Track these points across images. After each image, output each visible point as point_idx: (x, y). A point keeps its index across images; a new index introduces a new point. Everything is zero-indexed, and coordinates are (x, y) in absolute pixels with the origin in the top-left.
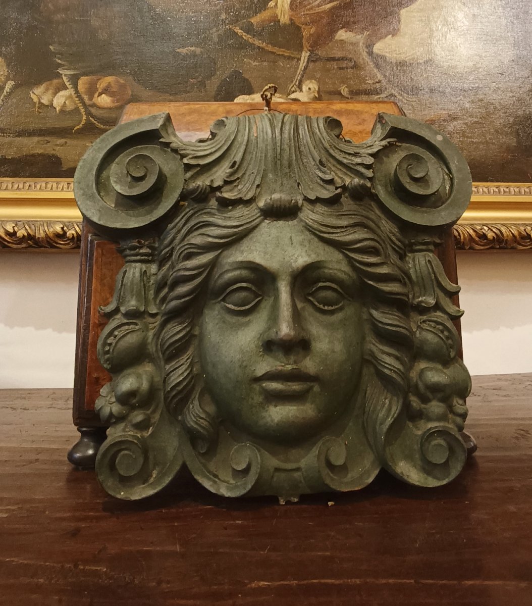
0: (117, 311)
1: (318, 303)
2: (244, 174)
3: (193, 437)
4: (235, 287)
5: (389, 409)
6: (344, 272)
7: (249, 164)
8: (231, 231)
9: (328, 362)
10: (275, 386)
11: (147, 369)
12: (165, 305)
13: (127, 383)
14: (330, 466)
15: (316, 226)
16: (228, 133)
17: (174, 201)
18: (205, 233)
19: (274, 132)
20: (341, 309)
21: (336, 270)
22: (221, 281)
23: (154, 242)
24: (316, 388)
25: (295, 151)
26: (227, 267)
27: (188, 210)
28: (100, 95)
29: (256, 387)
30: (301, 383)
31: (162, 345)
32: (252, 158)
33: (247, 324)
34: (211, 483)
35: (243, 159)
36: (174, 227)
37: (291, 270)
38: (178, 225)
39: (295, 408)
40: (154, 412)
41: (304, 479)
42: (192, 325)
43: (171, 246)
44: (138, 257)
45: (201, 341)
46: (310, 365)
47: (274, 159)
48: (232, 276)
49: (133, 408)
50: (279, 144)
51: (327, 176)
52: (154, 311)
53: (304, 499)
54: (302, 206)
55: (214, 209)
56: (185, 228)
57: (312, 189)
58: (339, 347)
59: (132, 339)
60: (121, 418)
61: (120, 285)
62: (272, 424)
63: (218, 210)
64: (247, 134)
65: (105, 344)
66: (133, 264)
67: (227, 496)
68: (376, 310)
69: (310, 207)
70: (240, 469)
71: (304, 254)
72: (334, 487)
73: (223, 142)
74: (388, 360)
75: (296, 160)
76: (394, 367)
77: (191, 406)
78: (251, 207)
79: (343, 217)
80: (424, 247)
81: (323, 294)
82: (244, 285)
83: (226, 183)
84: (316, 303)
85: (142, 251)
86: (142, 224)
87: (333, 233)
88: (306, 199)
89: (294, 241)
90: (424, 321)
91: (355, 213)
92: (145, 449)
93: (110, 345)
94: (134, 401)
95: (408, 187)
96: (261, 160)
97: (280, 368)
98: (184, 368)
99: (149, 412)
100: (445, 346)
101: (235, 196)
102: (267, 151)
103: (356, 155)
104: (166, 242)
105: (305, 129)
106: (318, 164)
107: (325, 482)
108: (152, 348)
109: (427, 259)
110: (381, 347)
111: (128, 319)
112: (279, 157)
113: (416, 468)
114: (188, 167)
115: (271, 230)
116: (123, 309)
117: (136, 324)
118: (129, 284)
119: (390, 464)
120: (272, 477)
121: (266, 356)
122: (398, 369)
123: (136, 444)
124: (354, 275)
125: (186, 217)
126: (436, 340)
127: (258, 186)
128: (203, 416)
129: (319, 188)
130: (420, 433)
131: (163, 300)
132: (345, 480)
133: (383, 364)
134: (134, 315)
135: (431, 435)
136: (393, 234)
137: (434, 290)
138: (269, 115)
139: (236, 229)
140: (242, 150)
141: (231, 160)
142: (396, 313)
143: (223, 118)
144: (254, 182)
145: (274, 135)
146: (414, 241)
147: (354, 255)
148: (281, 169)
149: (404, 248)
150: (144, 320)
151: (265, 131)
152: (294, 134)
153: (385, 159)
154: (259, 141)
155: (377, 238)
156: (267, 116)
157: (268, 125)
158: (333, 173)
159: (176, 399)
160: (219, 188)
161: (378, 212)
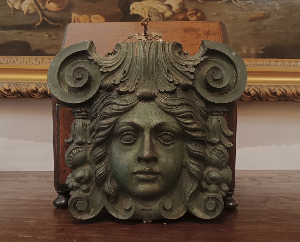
0: (72, 142)
1: (163, 141)
2: (130, 77)
3: (108, 196)
4: (125, 133)
5: (192, 187)
6: (175, 127)
7: (132, 72)
8: (123, 107)
9: (165, 167)
10: (141, 176)
11: (88, 167)
12: (94, 139)
13: (79, 173)
14: (164, 208)
15: (163, 105)
16: (122, 54)
17: (97, 90)
18: (111, 108)
19: (145, 55)
20: (173, 143)
21: (171, 126)
22: (119, 130)
23: (88, 110)
24: (160, 177)
25: (155, 65)
26: (122, 124)
27: (103, 94)
28: (49, 2)
29: (134, 176)
30: (153, 175)
31: (94, 158)
32: (134, 68)
34: (115, 214)
35: (129, 69)
36: (97, 103)
37: (150, 126)
38: (99, 102)
39: (150, 185)
40: (91, 185)
41: (154, 214)
42: (107, 149)
43: (96, 112)
44: (81, 117)
45: (111, 156)
46: (157, 168)
47: (145, 69)
48: (124, 128)
49: (82, 184)
50: (147, 62)
51: (170, 79)
52: (89, 142)
53: (154, 221)
54: (157, 95)
55: (115, 95)
56: (102, 104)
57: (162, 86)
58: (171, 160)
59: (80, 155)
60: (77, 188)
61: (73, 129)
63: (117, 96)
64: (131, 55)
65: (68, 157)
66: (79, 120)
67: (122, 219)
68: (190, 144)
69: (161, 95)
70: (127, 209)
71: (156, 119)
72: (166, 217)
73: (120, 59)
74: (193, 166)
75: (156, 70)
76: (195, 169)
77: (107, 183)
78: (133, 95)
79: (177, 100)
80: (218, 114)
81: (165, 137)
82: (129, 132)
83: (121, 82)
84: (162, 141)
85: (83, 114)
86: (82, 102)
87: (171, 109)
88: (159, 91)
89: (152, 113)
90: (213, 149)
91: (183, 98)
92: (88, 200)
93: (71, 157)
94: (82, 181)
95: (211, 84)
96: (138, 70)
97: (144, 169)
98: (103, 167)
99: (89, 185)
100: (220, 161)
101: (126, 89)
102: (141, 65)
103: (187, 66)
104: (94, 110)
105: (161, 52)
106: (166, 72)
107: (162, 215)
108: (89, 158)
109: (218, 120)
110: (191, 160)
111: (78, 146)
112: (147, 69)
113: (202, 211)
114: (103, 73)
115: (143, 107)
116: (75, 141)
117: (82, 148)
118: (77, 130)
119: (190, 209)
120: (141, 212)
121: (138, 164)
122: (197, 171)
123: (84, 198)
124: (180, 128)
125: (102, 99)
126: (217, 158)
127: (137, 84)
128: (112, 187)
129: (166, 85)
130: (205, 197)
131: (93, 137)
132: (171, 215)
133: (190, 168)
134: (81, 144)
135: (208, 198)
136: (202, 108)
137: (219, 135)
138: (143, 43)
139: (126, 107)
140: (129, 64)
141: (124, 70)
142: (199, 146)
143: (120, 43)
144: (135, 82)
145: (145, 56)
146: (213, 110)
147: (180, 119)
148: (148, 75)
149: (207, 114)
150: (85, 146)
151: (140, 54)
152: (155, 55)
153: (202, 68)
154: (138, 59)
155: (193, 110)
156: (142, 44)
157: (142, 50)
158: (174, 77)
159: (100, 181)
160: (118, 85)
161: (195, 96)
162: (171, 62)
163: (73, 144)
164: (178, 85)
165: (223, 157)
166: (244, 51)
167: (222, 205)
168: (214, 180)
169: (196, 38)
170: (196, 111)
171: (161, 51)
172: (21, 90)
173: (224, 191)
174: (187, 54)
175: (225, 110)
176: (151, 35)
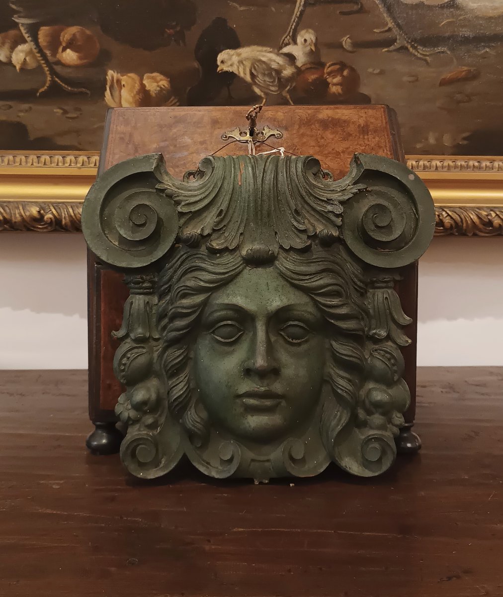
0: (127, 336)
1: (288, 337)
2: (230, 221)
3: (191, 436)
4: (222, 323)
5: (340, 420)
6: (310, 313)
7: (234, 212)
8: (218, 277)
9: (293, 384)
10: (252, 401)
11: (154, 383)
13: (140, 395)
14: (292, 459)
15: (289, 273)
16: (216, 180)
17: (171, 244)
18: (197, 277)
19: (256, 183)
20: (306, 341)
21: (303, 311)
22: (211, 318)
23: (154, 278)
24: (284, 403)
25: (274, 200)
26: (216, 308)
27: (182, 252)
28: (64, 50)
29: (238, 401)
31: (165, 366)
32: (236, 206)
33: (231, 353)
34: (205, 468)
35: (228, 208)
36: (171, 267)
37: (266, 312)
38: (175, 265)
39: (267, 417)
40: (160, 416)
41: (273, 468)
42: (189, 350)
43: (170, 284)
45: (196, 363)
46: (278, 387)
47: (256, 209)
48: (220, 315)
49: (145, 413)
50: (260, 195)
51: (301, 226)
52: (157, 337)
53: (273, 481)
54: (278, 254)
55: (204, 255)
56: (180, 270)
57: (287, 238)
58: (302, 372)
59: (142, 360)
60: (136, 421)
61: (128, 314)
62: (250, 429)
63: (208, 256)
64: (232, 184)
65: (120, 364)
66: (138, 297)
67: (216, 477)
68: (335, 341)
69: (284, 255)
70: (226, 459)
71: (277, 298)
72: (294, 474)
73: (211, 189)
74: (342, 382)
75: (275, 210)
76: (346, 388)
77: (189, 413)
78: (236, 254)
79: (312, 264)
80: (384, 285)
81: (292, 330)
82: (229, 322)
83: (214, 231)
84: (287, 337)
85: (145, 285)
86: (144, 265)
87: (302, 280)
88: (281, 247)
89: (270, 287)
90: (376, 350)
91: (323, 259)
92: (156, 443)
93: (125, 365)
94: (146, 408)
95: (371, 234)
96: (244, 209)
97: (256, 389)
98: (183, 384)
99: (156, 416)
100: (390, 372)
101: (222, 244)
102: (250, 201)
103: (329, 201)
104: (165, 279)
106: (294, 213)
107: (288, 470)
108: (156, 367)
109: (385, 297)
110: (337, 371)
111: (137, 344)
112: (259, 208)
113: (357, 462)
114: (181, 214)
115: (252, 275)
116: (132, 335)
117: (143, 348)
118: (136, 314)
119: (337, 459)
120: (250, 465)
121: (246, 379)
122: (349, 391)
123: (150, 440)
124: (318, 315)
125: (180, 260)
126: (383, 366)
127: (241, 234)
128: (198, 420)
129: (294, 236)
130: (363, 437)
131: (164, 328)
132: (303, 469)
133: (337, 385)
134: (142, 341)
135: (369, 440)
136: (356, 276)
137: (387, 324)
138: (252, 161)
139: (223, 276)
140: (228, 198)
141: (219, 208)
142: (352, 345)
143: (211, 158)
144: (238, 230)
145: (256, 185)
146: (375, 279)
147: (319, 299)
148: (261, 220)
149: (365, 287)
150: (150, 344)
151: (248, 181)
152: (273, 184)
153: (355, 204)
154: (243, 190)
155: (340, 281)
156: (250, 162)
157: (251, 175)
158: (306, 221)
159: (178, 408)
160: (209, 235)
161: (344, 255)
162: (301, 195)
163: (128, 340)
164: (314, 237)
165: (393, 365)
166: (432, 141)
167: (394, 453)
168: (378, 405)
169: (344, 139)
170: (346, 282)
171: (283, 176)
172: (11, 216)
173: (396, 426)
174: (328, 174)
175: (398, 278)
176: (262, 133)
